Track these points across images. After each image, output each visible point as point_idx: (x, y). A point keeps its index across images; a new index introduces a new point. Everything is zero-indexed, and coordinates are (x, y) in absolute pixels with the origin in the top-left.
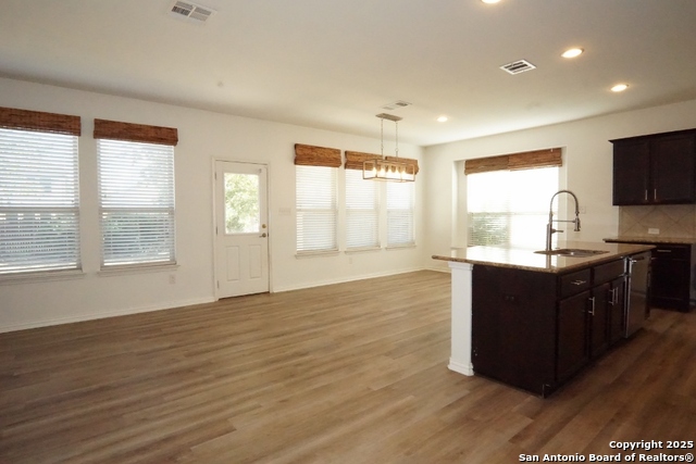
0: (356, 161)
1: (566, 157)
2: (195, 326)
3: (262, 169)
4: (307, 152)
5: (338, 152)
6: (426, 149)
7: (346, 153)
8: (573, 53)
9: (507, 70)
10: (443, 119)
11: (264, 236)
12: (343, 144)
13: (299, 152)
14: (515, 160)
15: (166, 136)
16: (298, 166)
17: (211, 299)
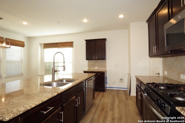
1: (74, 44)
10: (25, 23)
14: (60, 45)
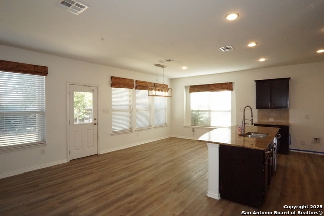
0: (141, 86)
1: (235, 87)
2: (60, 180)
3: (94, 89)
4: (118, 81)
5: (132, 81)
6: (171, 80)
7: (136, 81)
8: (252, 45)
9: (222, 49)
10: (184, 68)
11: (95, 124)
12: (135, 77)
13: (114, 81)
14: (213, 87)
15: (41, 71)
16: (113, 88)
17: (65, 161)
